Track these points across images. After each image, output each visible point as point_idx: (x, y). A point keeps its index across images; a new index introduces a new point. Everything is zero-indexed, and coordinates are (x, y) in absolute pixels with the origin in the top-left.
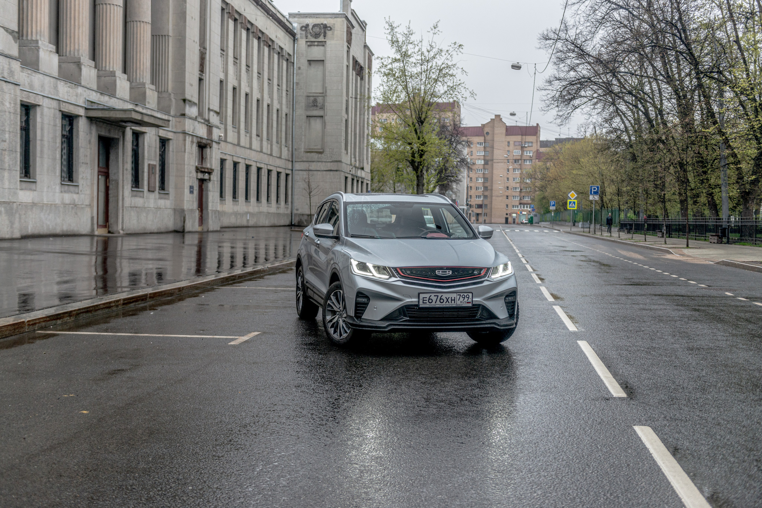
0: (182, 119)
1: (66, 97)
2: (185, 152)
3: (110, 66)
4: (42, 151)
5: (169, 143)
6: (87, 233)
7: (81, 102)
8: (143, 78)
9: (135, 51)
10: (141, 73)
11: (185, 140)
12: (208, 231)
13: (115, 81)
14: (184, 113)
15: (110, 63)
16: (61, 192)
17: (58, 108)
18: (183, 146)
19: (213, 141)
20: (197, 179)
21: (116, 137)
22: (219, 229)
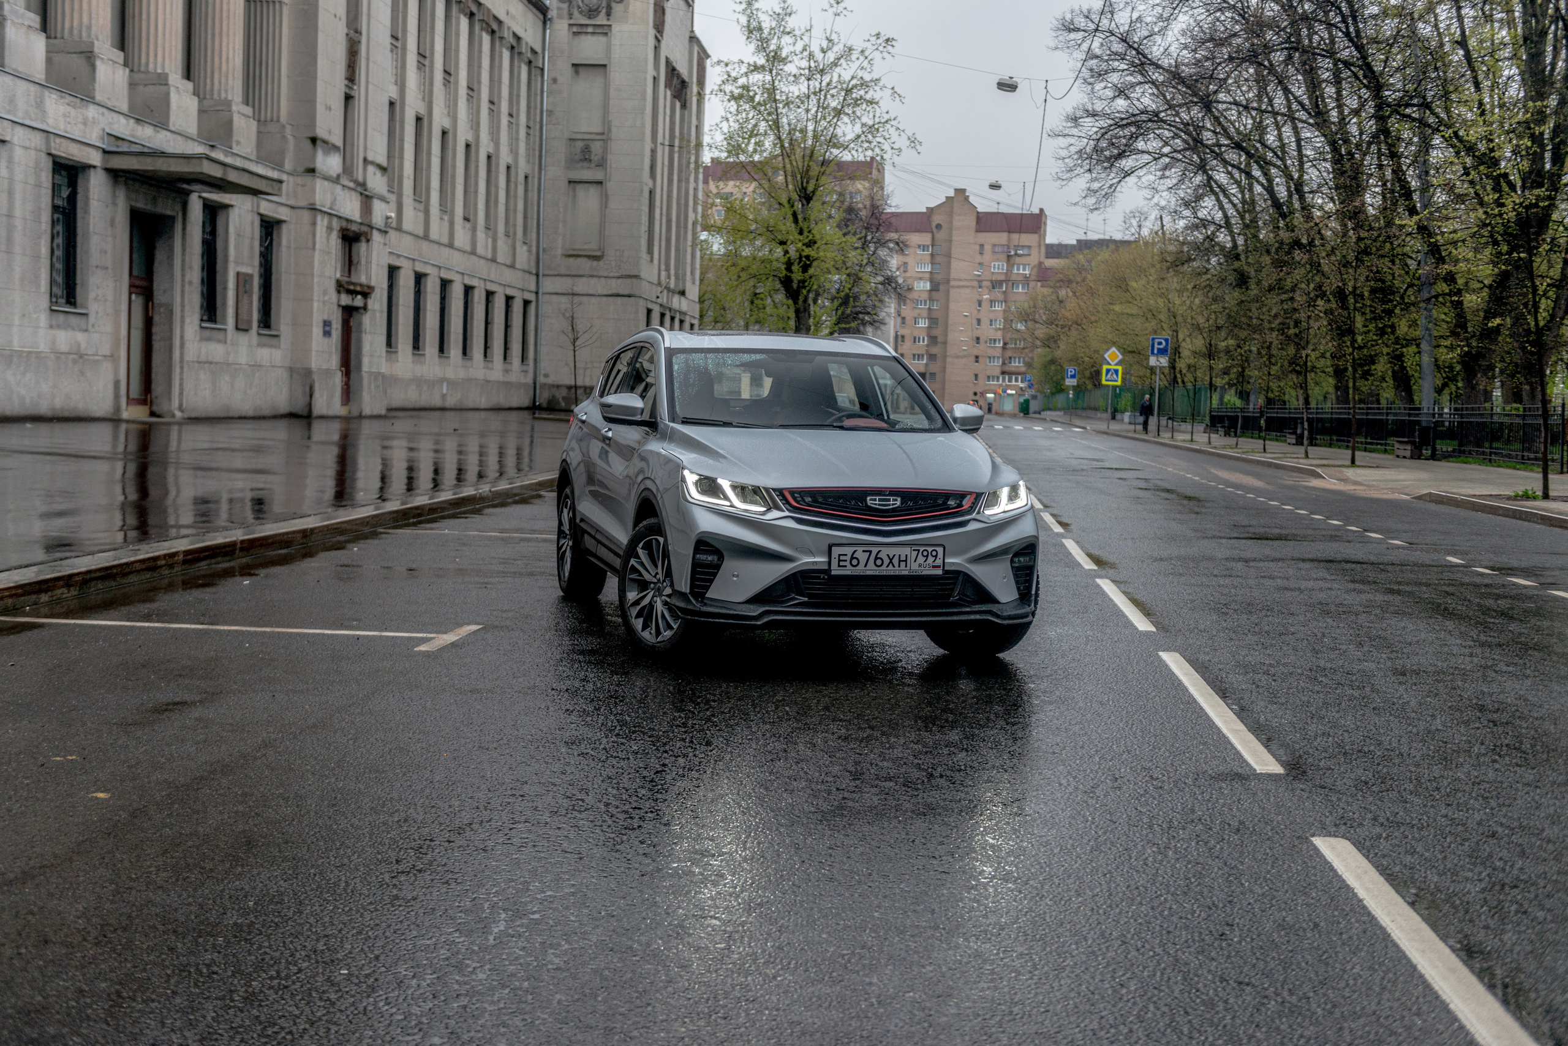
0: (308, 179)
1: (62, 126)
2: (314, 248)
3: (156, 64)
5: (280, 229)
6: (106, 415)
7: (94, 137)
8: (226, 91)
9: (209, 32)
10: (223, 80)
11: (314, 224)
12: (361, 417)
13: (168, 94)
14: (312, 166)
15: (156, 56)
16: (51, 327)
17: (44, 148)
18: (311, 236)
19: (372, 228)
20: (339, 306)
21: (169, 213)
22: (383, 412)
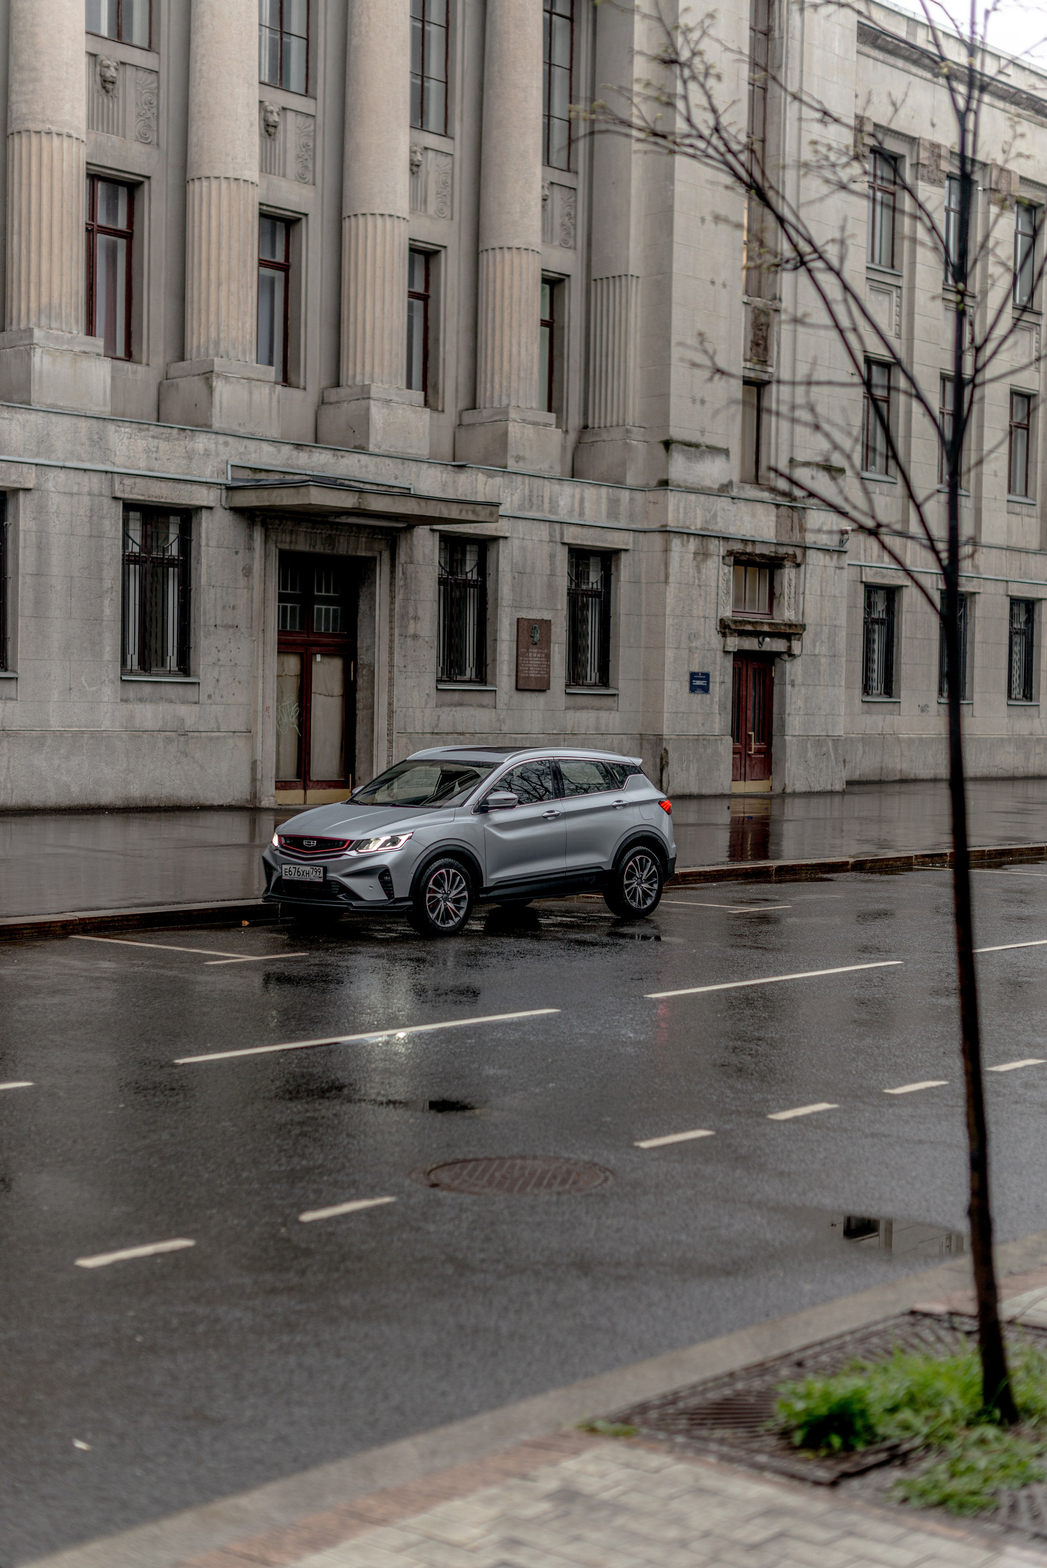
0: (660, 494)
1: (142, 464)
2: (666, 581)
3: (363, 374)
4: (40, 602)
5: (618, 559)
6: (239, 804)
7: (208, 473)
8: (509, 396)
10: (505, 383)
11: (667, 550)
12: (784, 795)
13: (368, 409)
14: (665, 477)
16: (125, 701)
17: (106, 491)
18: (663, 567)
19: (805, 548)
20: (726, 652)
21: (358, 553)
22: (839, 786)
